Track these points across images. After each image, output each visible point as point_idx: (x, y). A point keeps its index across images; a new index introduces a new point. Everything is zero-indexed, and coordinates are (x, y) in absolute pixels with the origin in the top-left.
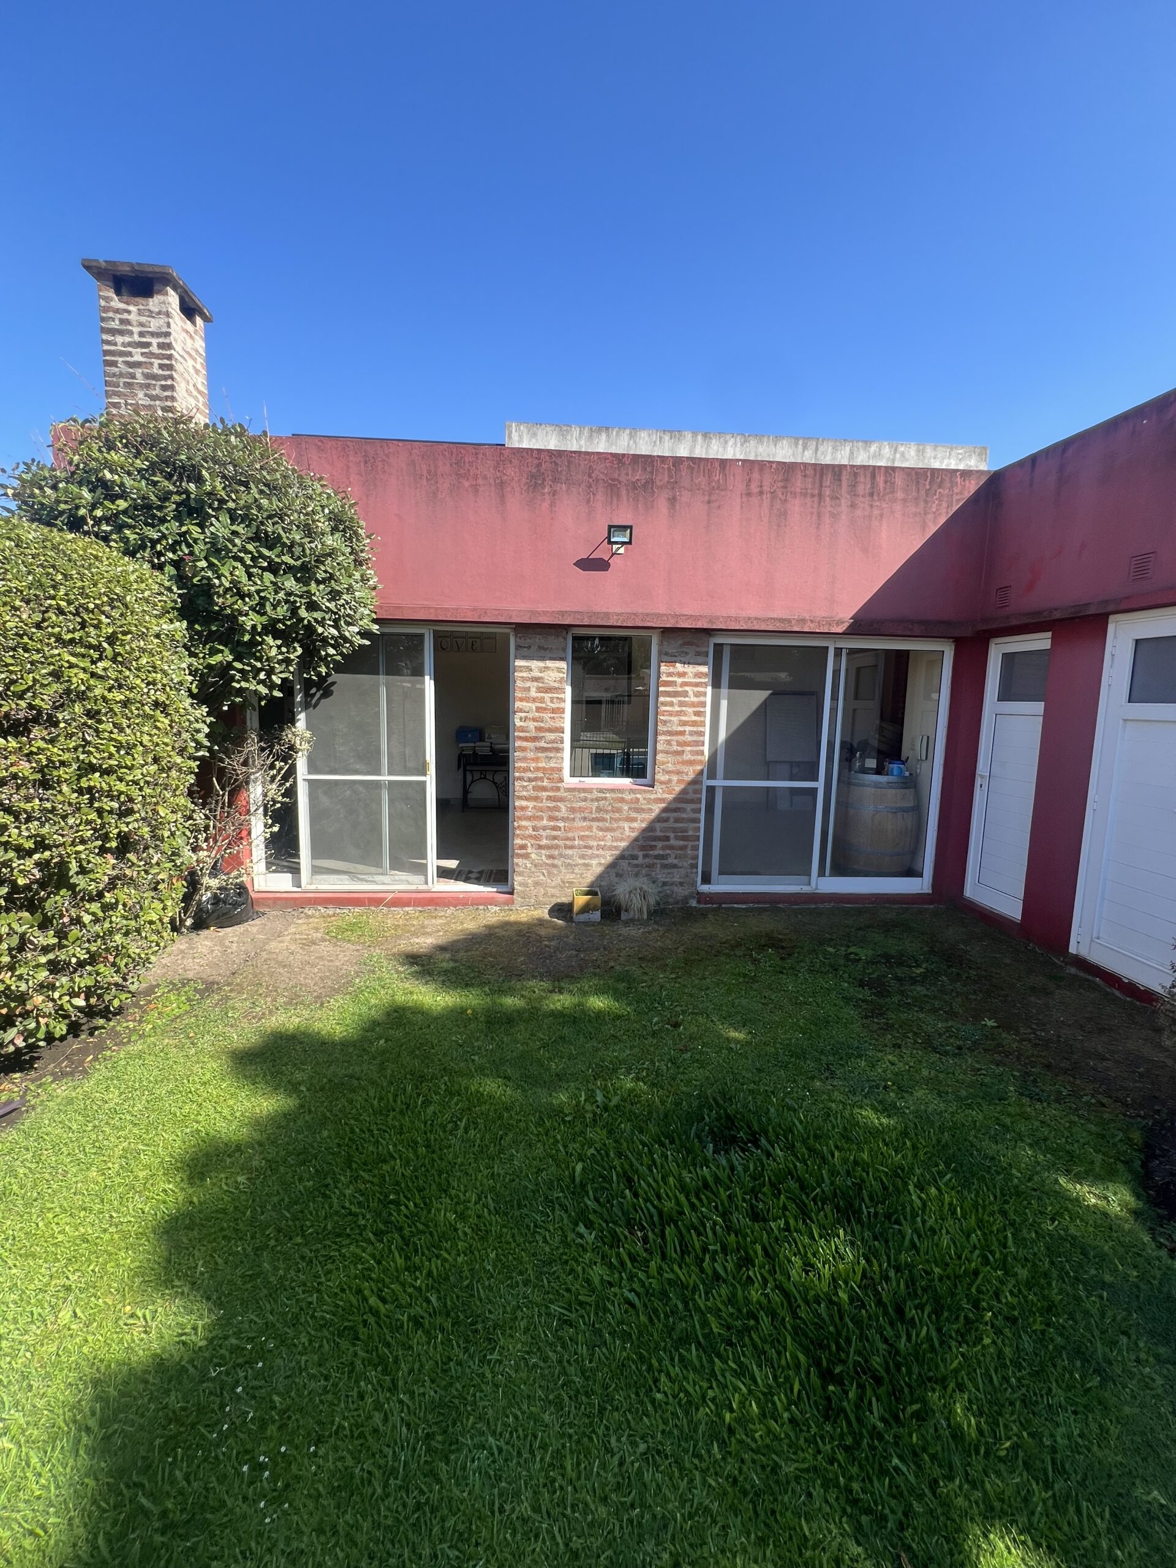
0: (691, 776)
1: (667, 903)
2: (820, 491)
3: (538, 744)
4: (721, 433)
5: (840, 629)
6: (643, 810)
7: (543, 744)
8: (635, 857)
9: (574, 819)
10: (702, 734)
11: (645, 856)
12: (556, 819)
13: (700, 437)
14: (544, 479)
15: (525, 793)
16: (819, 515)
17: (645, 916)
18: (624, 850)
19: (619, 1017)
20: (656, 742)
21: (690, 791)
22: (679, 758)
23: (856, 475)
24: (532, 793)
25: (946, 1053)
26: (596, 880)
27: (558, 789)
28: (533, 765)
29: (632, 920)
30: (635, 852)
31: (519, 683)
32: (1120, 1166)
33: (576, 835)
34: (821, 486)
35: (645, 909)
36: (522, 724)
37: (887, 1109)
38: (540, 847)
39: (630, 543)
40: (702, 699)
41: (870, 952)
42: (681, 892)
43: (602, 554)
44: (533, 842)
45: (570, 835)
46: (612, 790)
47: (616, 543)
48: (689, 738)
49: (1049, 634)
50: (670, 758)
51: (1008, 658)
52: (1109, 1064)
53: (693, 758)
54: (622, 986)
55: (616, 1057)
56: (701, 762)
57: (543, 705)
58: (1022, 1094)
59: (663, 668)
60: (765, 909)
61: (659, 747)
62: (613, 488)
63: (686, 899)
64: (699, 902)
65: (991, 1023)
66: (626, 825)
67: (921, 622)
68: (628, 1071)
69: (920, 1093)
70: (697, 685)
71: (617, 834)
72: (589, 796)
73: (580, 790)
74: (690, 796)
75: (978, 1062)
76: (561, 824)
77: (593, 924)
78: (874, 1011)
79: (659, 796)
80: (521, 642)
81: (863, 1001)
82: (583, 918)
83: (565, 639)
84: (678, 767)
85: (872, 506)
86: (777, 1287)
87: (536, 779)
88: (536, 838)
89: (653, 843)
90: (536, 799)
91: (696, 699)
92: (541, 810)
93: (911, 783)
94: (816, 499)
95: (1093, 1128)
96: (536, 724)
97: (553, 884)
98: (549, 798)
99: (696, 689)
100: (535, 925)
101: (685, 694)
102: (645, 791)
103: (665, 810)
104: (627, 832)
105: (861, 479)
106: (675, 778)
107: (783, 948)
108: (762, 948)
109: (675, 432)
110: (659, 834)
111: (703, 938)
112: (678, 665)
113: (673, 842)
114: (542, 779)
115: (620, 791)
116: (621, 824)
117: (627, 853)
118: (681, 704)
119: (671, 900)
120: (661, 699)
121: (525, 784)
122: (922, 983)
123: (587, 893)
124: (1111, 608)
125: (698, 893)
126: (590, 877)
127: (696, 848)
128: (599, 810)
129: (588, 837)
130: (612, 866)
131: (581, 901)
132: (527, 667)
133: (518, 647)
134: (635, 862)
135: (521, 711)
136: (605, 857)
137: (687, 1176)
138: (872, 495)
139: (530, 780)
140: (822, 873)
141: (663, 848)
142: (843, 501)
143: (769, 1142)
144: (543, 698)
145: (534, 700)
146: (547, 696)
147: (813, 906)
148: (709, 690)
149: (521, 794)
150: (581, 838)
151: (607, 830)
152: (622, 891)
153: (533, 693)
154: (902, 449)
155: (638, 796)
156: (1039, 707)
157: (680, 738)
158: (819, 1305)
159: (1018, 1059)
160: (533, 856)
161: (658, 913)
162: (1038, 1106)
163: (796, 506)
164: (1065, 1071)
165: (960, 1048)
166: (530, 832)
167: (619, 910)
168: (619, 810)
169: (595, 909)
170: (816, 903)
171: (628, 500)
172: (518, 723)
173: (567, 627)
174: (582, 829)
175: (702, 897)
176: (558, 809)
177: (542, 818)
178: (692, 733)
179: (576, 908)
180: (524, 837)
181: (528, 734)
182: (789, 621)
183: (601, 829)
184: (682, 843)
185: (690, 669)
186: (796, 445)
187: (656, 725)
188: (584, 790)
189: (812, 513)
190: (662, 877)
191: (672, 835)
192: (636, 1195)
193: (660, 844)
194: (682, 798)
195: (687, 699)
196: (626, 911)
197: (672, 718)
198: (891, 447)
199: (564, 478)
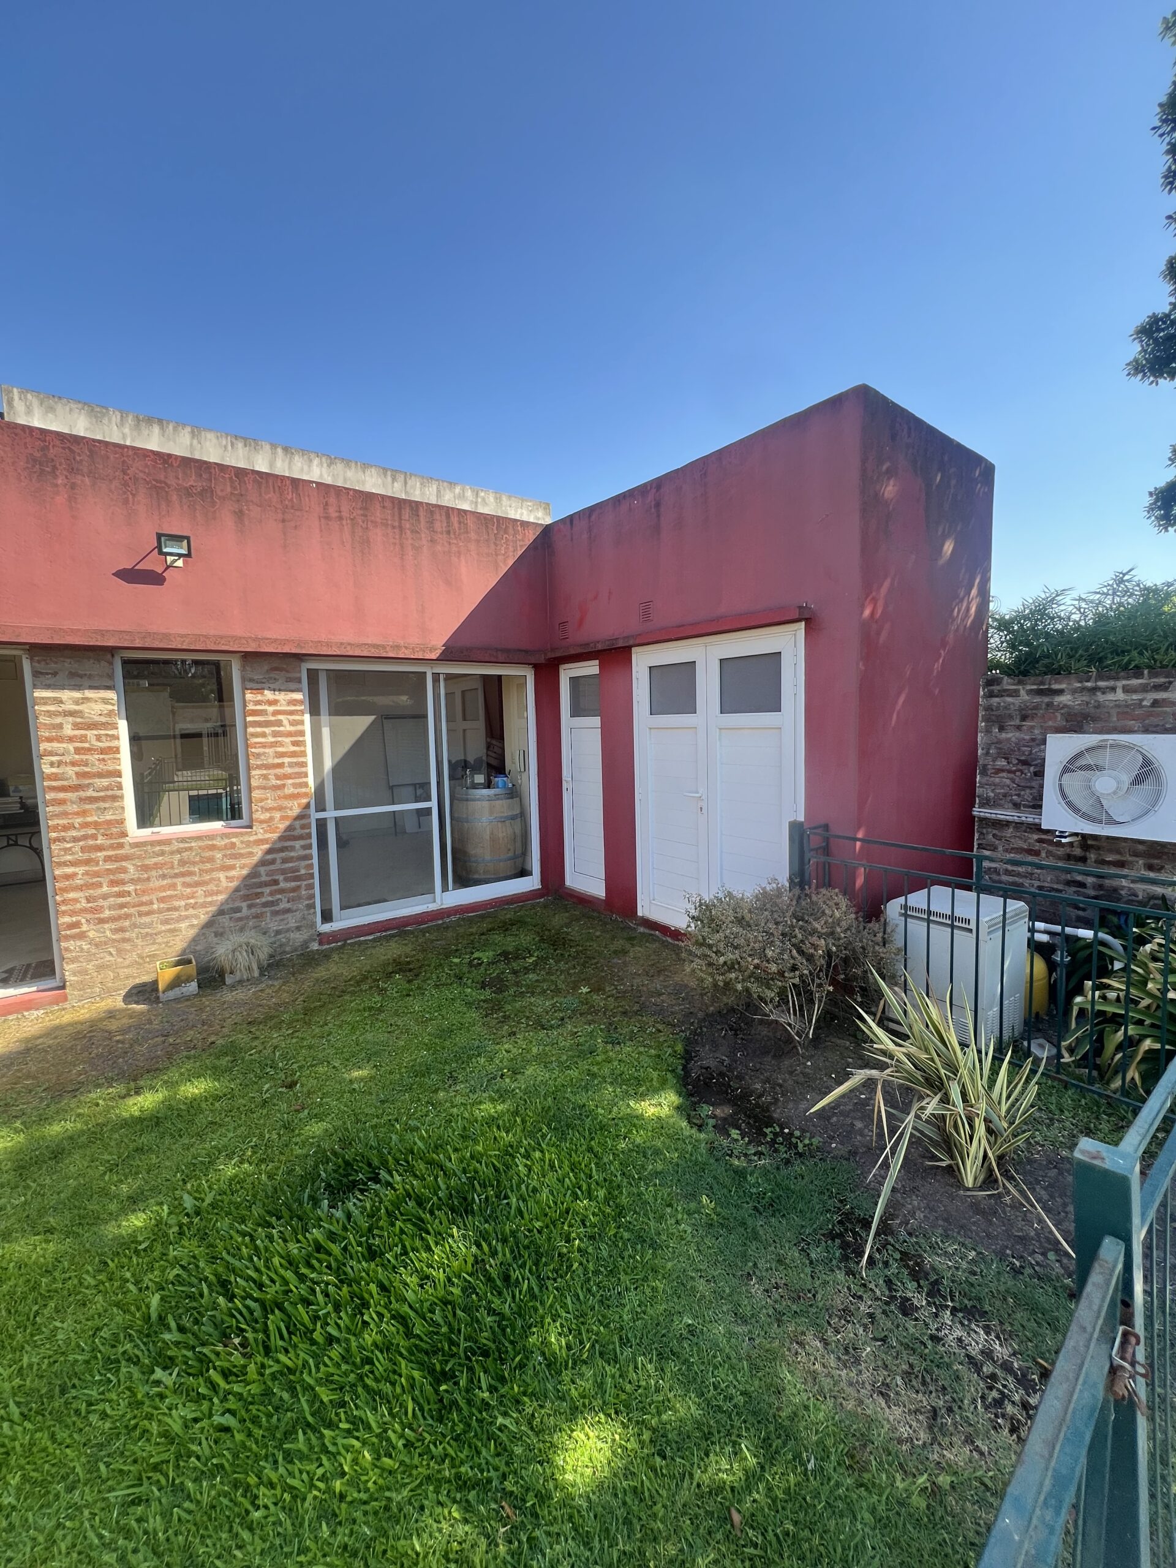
0: (296, 811)
1: (285, 952)
2: (400, 523)
3: (82, 794)
4: (303, 451)
5: (434, 656)
6: (241, 856)
7: (90, 793)
8: (238, 910)
9: (148, 879)
10: (304, 764)
11: (250, 907)
12: (122, 882)
13: (279, 451)
14: (54, 468)
15: (69, 858)
16: (402, 546)
17: (256, 974)
18: (222, 904)
19: (218, 1098)
20: (249, 778)
21: (298, 827)
22: (279, 792)
23: (432, 512)
24: (80, 856)
25: (552, 1026)
26: (189, 946)
27: (121, 846)
28: (78, 821)
29: (240, 982)
30: (237, 904)
31: (42, 719)
32: (669, 1076)
33: (154, 897)
34: (400, 519)
35: (255, 966)
36: (54, 770)
37: (502, 1095)
38: (102, 921)
39: (189, 555)
40: (299, 728)
41: (491, 953)
42: (298, 937)
43: (152, 564)
44: (89, 916)
45: (145, 899)
46: (199, 838)
47: (171, 554)
48: (288, 770)
49: (597, 662)
50: (269, 794)
51: (574, 681)
52: (663, 997)
53: (296, 791)
54: (225, 1061)
55: (215, 1147)
56: (306, 795)
57: (86, 745)
58: (606, 1043)
59: (249, 696)
60: (393, 936)
61: (254, 783)
62: (159, 491)
63: (305, 944)
64: (321, 943)
65: (585, 990)
66: (222, 875)
67: (504, 650)
68: (230, 1157)
69: (529, 1071)
70: (292, 713)
71: (212, 887)
72: (167, 848)
73: (153, 843)
74: (298, 832)
75: (575, 1027)
76: (130, 888)
77: (188, 998)
78: (495, 1006)
79: (260, 837)
80: (40, 667)
81: (484, 1001)
82: (171, 994)
83: (111, 663)
84: (280, 802)
85: (450, 543)
86: (393, 1317)
87: (85, 837)
88: (93, 911)
89: (259, 890)
90: (87, 862)
91: (292, 729)
92: (97, 874)
93: (514, 793)
94: (397, 531)
95: (653, 1052)
96: (77, 769)
97: (127, 962)
98: (107, 859)
99: (291, 718)
100: (101, 1020)
101: (279, 723)
102: (242, 834)
103: (269, 851)
104: (224, 883)
105: (437, 516)
106: (277, 815)
107: (410, 970)
108: (389, 976)
109: (251, 441)
110: (264, 878)
111: (325, 981)
112: (266, 692)
113: (282, 885)
114: (94, 837)
115: (211, 837)
116: (215, 875)
117: (226, 907)
118: (275, 734)
119: (288, 949)
120: (250, 730)
121: (68, 845)
122: (534, 971)
123: (178, 963)
124: (631, 642)
125: (320, 934)
126: (179, 944)
127: (311, 887)
128: (182, 863)
129: (171, 897)
130: (209, 925)
131: (167, 975)
132: (55, 699)
133: (36, 674)
134: (238, 915)
135: (51, 754)
136: (197, 917)
137: (293, 1248)
138: (448, 532)
139: (75, 840)
140: (445, 888)
141: (271, 894)
142: (423, 535)
143: (390, 1173)
144: (85, 736)
145: (71, 739)
146: (91, 734)
147: (440, 922)
148: (307, 717)
149: (63, 859)
150: (161, 900)
151: (197, 884)
152: (223, 951)
153: (68, 731)
154: (482, 494)
155: (234, 840)
156: (596, 721)
157: (279, 771)
158: (434, 1313)
159: (605, 1013)
160: (91, 934)
161: (273, 966)
162: (618, 1048)
163: (377, 535)
164: (636, 1013)
165: (562, 1019)
166: (84, 904)
167: (222, 974)
168: (211, 860)
169: (188, 980)
170: (442, 919)
171: (181, 506)
172: (47, 770)
173: (112, 650)
174: (162, 888)
175: (322, 938)
176: (124, 870)
177: (100, 885)
178: (291, 765)
179: (161, 987)
180: (73, 913)
181: (65, 783)
182: (384, 647)
183: (188, 885)
184: (293, 884)
185: (282, 697)
186: (385, 475)
187: (248, 759)
188: (160, 843)
189: (395, 544)
190: (273, 925)
191: (281, 878)
192: (231, 1298)
193: (267, 890)
194: (288, 835)
195: (282, 729)
196: (231, 973)
197: (267, 750)
198: (473, 491)
199: (85, 470)
